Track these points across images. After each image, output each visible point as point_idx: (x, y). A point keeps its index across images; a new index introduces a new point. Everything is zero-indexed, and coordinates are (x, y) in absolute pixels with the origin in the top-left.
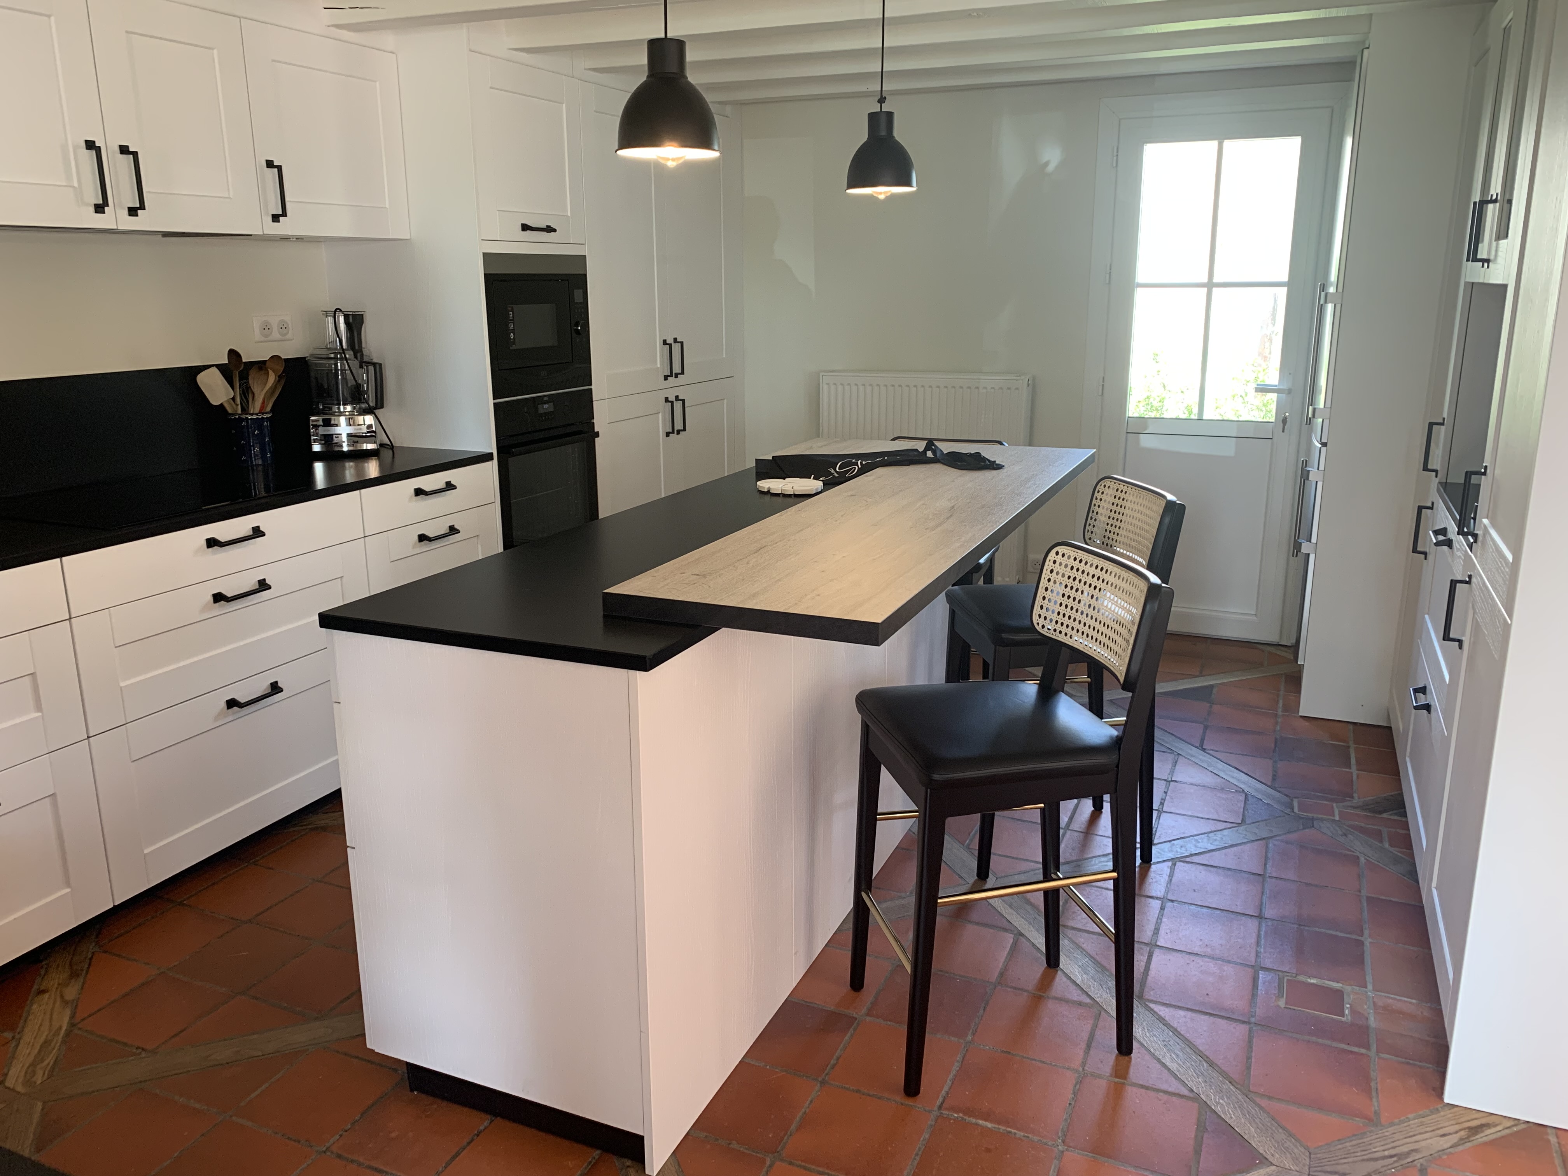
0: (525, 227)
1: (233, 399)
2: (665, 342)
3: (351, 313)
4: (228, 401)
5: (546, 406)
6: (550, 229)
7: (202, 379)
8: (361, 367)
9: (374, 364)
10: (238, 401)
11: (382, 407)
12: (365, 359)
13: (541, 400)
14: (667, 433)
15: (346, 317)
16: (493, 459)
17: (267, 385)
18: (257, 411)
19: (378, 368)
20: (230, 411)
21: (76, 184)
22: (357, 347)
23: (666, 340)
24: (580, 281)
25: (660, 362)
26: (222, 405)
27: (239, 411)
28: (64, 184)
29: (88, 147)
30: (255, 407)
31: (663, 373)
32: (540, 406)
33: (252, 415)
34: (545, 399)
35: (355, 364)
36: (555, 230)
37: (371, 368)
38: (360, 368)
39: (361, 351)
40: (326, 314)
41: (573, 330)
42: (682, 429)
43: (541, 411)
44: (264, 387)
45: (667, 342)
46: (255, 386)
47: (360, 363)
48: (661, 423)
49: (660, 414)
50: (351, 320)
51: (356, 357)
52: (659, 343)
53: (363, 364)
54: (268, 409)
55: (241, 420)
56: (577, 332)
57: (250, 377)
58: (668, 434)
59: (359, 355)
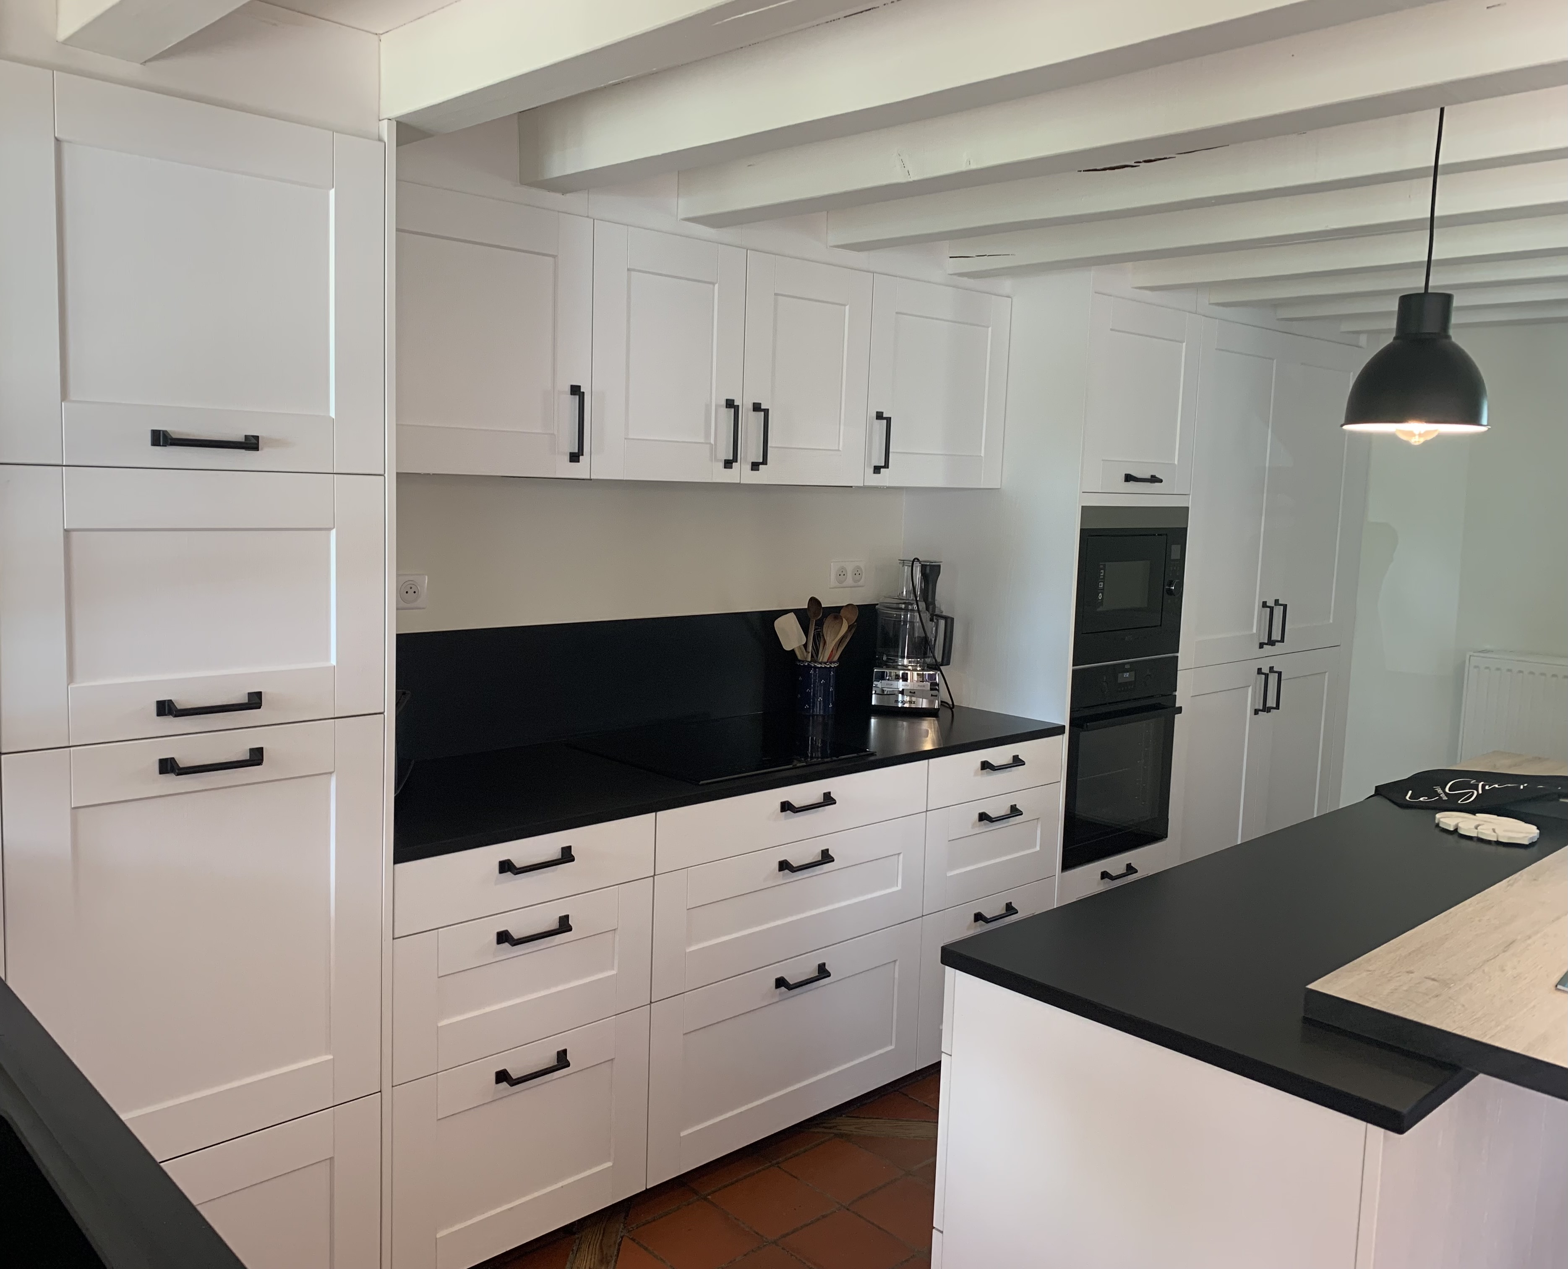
0: (1129, 478)
1: (805, 646)
2: (1264, 605)
3: (928, 564)
4: (799, 647)
5: (1127, 675)
6: (1154, 479)
7: (781, 624)
8: (932, 620)
9: (946, 618)
10: (810, 648)
11: (948, 664)
12: (937, 612)
13: (1122, 668)
14: (1255, 710)
15: (923, 567)
16: (1064, 733)
17: (840, 633)
18: (825, 660)
19: (949, 622)
20: (799, 657)
21: (712, 442)
22: (930, 600)
23: (1266, 602)
24: (1179, 535)
25: (1256, 627)
26: (793, 650)
27: (809, 659)
28: (703, 441)
29: (728, 406)
30: (825, 656)
31: (1259, 640)
32: (1120, 675)
33: (821, 663)
34: (1127, 667)
35: (926, 616)
36: (1161, 481)
37: (942, 623)
38: (930, 621)
39: (933, 603)
40: (903, 562)
41: (1165, 589)
42: (1275, 706)
43: (1120, 681)
44: (837, 636)
45: (1268, 604)
46: (828, 635)
47: (931, 614)
48: (1251, 698)
49: (1251, 688)
50: (928, 571)
51: (927, 609)
52: (1257, 605)
53: (935, 617)
54: (836, 658)
55: (809, 667)
56: (1170, 592)
57: (825, 626)
58: (1256, 712)
59: (931, 607)
